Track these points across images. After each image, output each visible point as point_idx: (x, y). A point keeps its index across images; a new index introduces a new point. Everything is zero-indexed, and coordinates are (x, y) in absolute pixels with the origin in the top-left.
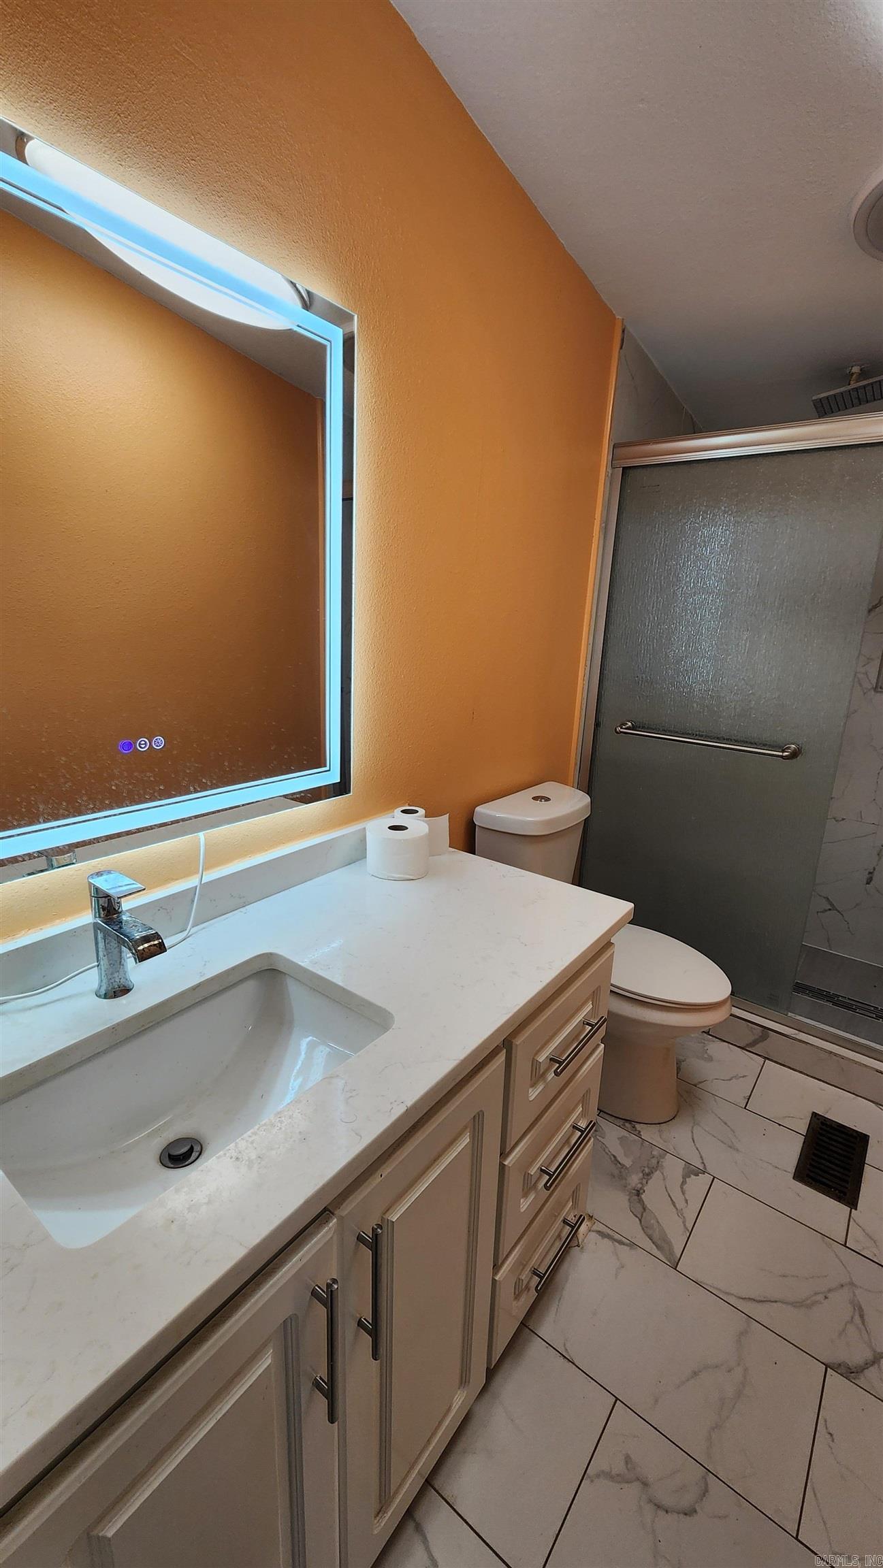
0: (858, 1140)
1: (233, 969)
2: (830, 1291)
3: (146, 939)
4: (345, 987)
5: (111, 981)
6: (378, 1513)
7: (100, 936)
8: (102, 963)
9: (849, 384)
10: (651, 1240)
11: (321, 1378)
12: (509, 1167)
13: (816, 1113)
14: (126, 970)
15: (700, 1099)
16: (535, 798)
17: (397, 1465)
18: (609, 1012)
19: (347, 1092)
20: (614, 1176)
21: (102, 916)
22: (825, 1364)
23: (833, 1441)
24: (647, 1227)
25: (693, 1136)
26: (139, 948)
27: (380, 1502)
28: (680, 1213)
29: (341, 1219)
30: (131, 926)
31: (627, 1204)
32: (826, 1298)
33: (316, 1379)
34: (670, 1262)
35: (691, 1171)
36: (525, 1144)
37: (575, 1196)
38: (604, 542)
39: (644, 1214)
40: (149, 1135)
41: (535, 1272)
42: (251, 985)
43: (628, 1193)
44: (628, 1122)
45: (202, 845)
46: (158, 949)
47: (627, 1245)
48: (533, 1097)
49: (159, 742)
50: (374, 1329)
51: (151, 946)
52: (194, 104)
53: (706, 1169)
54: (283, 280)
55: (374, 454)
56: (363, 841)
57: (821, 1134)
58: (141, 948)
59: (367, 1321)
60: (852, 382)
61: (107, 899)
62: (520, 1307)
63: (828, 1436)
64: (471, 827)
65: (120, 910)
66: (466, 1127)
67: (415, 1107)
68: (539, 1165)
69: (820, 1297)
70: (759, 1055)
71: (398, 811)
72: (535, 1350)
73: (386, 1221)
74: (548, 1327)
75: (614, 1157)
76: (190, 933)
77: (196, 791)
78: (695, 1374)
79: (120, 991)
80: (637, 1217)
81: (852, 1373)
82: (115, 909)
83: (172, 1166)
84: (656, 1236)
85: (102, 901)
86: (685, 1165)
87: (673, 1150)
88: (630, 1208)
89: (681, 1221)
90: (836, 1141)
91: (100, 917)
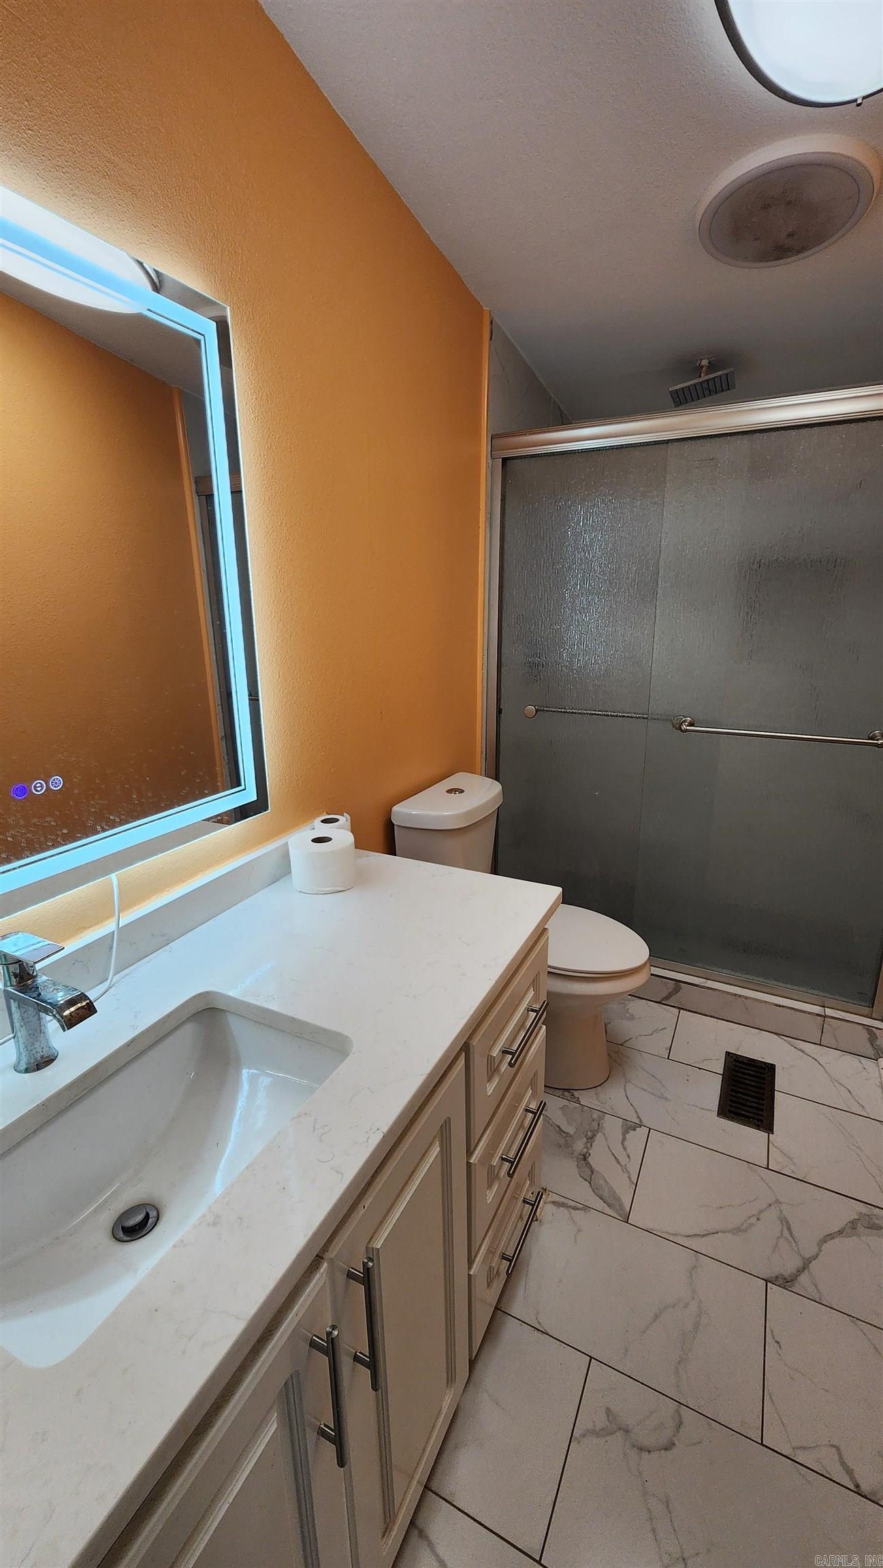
0: (767, 1071)
1: (169, 1016)
2: (761, 1212)
3: (71, 1003)
4: (294, 1016)
5: (32, 1053)
6: (384, 1535)
7: (14, 1005)
8: (19, 1034)
9: (700, 377)
10: (602, 1200)
11: (325, 1426)
12: (475, 1164)
13: (729, 1053)
14: (47, 1037)
15: (628, 1057)
16: (449, 791)
17: (398, 1480)
18: (549, 993)
19: (318, 1129)
20: (561, 1146)
21: (15, 984)
22: (764, 1279)
23: (780, 1348)
24: (597, 1189)
25: (626, 1093)
26: (65, 1014)
27: (385, 1522)
28: (625, 1169)
29: (331, 1261)
30: (51, 990)
31: (576, 1170)
32: (758, 1219)
33: (320, 1427)
34: (620, 1216)
35: (629, 1127)
36: (487, 1137)
37: (531, 1175)
38: (491, 534)
39: (593, 1176)
40: (94, 1211)
41: (504, 1257)
42: (189, 1028)
43: (575, 1160)
44: (567, 1091)
45: (114, 887)
46: (87, 1011)
47: (581, 1209)
48: (491, 1092)
49: (57, 783)
50: (373, 1363)
51: (79, 1008)
52: (24, 64)
53: (641, 1121)
54: (129, 259)
55: (260, 454)
56: (286, 857)
57: (737, 1071)
58: (67, 1013)
59: (364, 1355)
60: (702, 375)
61: (18, 965)
62: (492, 1295)
63: (776, 1345)
64: (389, 827)
65: (35, 974)
66: (435, 1137)
67: (391, 1131)
68: (500, 1154)
69: (753, 1220)
70: (675, 1007)
71: (317, 822)
72: (511, 1331)
73: (371, 1249)
74: (518, 1307)
75: (559, 1127)
76: (112, 983)
77: (104, 830)
78: (657, 1316)
79: (43, 1062)
80: (586, 1180)
81: (787, 1282)
82: (29, 974)
83: (128, 1239)
84: (606, 1195)
85: (12, 968)
86: (623, 1122)
87: (610, 1110)
88: (580, 1174)
89: (626, 1175)
90: (748, 1074)
91: (11, 985)
